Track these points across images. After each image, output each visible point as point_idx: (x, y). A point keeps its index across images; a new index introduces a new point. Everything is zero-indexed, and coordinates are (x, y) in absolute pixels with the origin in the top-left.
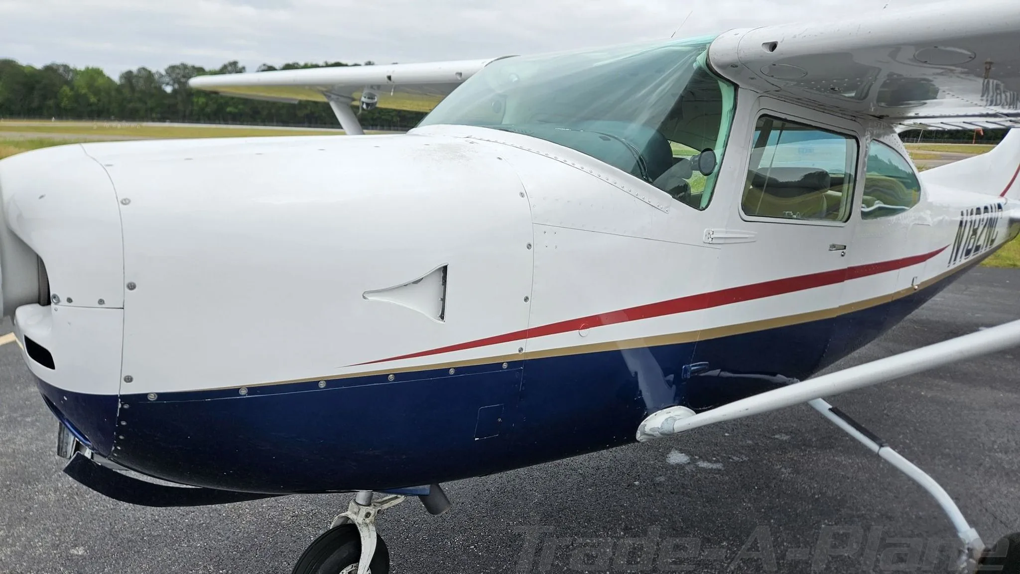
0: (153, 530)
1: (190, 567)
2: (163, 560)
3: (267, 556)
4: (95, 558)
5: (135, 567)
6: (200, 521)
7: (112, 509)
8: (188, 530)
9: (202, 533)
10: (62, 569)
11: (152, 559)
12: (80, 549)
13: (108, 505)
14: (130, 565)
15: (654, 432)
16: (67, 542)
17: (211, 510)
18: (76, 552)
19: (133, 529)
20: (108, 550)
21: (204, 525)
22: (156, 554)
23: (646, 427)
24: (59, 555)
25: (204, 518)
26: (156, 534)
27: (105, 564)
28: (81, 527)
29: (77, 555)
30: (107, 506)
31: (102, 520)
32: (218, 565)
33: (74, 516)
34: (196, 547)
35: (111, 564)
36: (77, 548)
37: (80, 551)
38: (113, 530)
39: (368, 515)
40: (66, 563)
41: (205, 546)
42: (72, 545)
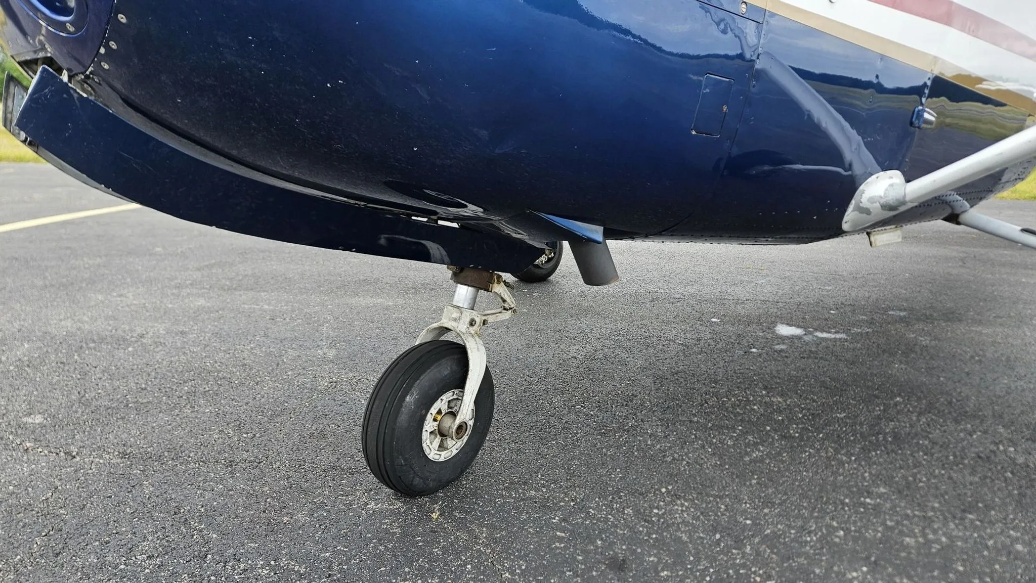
0: (140, 398)
1: (200, 432)
2: (159, 426)
3: (307, 419)
4: (59, 426)
5: (119, 433)
6: (205, 388)
7: (79, 379)
8: (189, 397)
9: (210, 399)
10: (11, 437)
11: (143, 424)
12: (37, 417)
13: (74, 376)
14: (113, 431)
15: (872, 203)
16: (18, 411)
17: (217, 378)
18: (30, 420)
19: (111, 396)
20: (78, 417)
21: (211, 392)
22: (149, 420)
23: (863, 195)
24: (7, 424)
25: (209, 385)
26: (145, 401)
27: (76, 431)
28: (37, 396)
29: (32, 423)
30: (72, 377)
31: (67, 389)
32: (240, 429)
33: (26, 386)
34: (204, 413)
35: (84, 432)
36: (32, 416)
37: (38, 419)
38: (84, 399)
39: (472, 323)
40: (17, 432)
41: (216, 411)
42: (25, 413)
